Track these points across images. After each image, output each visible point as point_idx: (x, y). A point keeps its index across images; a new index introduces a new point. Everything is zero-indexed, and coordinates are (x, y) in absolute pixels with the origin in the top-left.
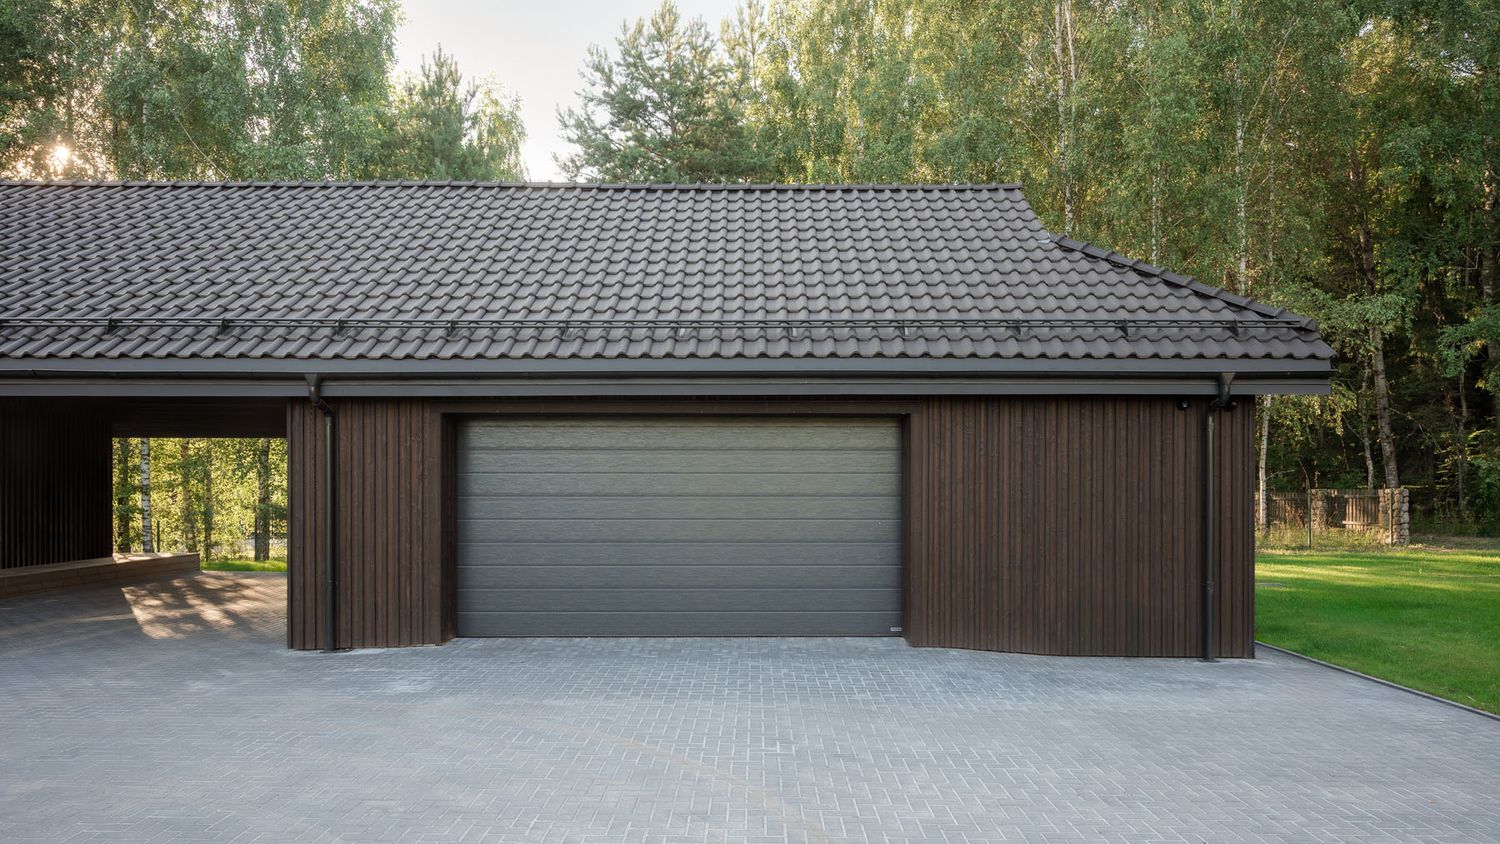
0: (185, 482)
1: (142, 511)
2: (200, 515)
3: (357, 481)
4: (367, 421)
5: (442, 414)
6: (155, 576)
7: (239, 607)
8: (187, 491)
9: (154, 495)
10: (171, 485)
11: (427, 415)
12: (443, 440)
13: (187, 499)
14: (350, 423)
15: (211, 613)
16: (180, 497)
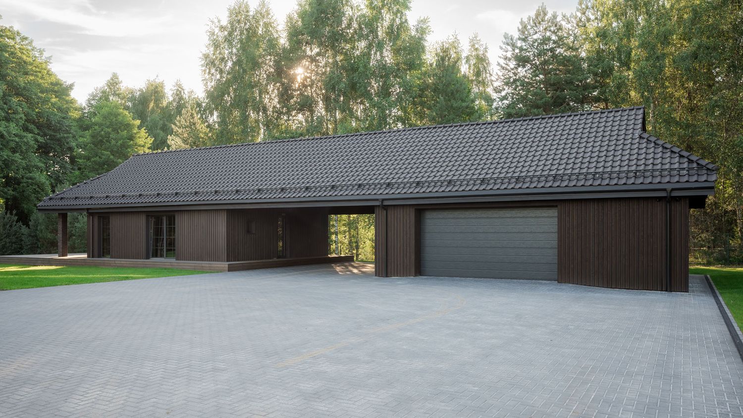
0: (349, 231)
1: (335, 242)
2: (355, 244)
3: (393, 229)
4: (396, 211)
5: (415, 209)
6: (340, 260)
7: (364, 270)
8: (350, 234)
9: (339, 236)
10: (345, 232)
11: (411, 209)
12: (415, 217)
13: (350, 237)
14: (391, 212)
15: (355, 271)
16: (347, 237)
